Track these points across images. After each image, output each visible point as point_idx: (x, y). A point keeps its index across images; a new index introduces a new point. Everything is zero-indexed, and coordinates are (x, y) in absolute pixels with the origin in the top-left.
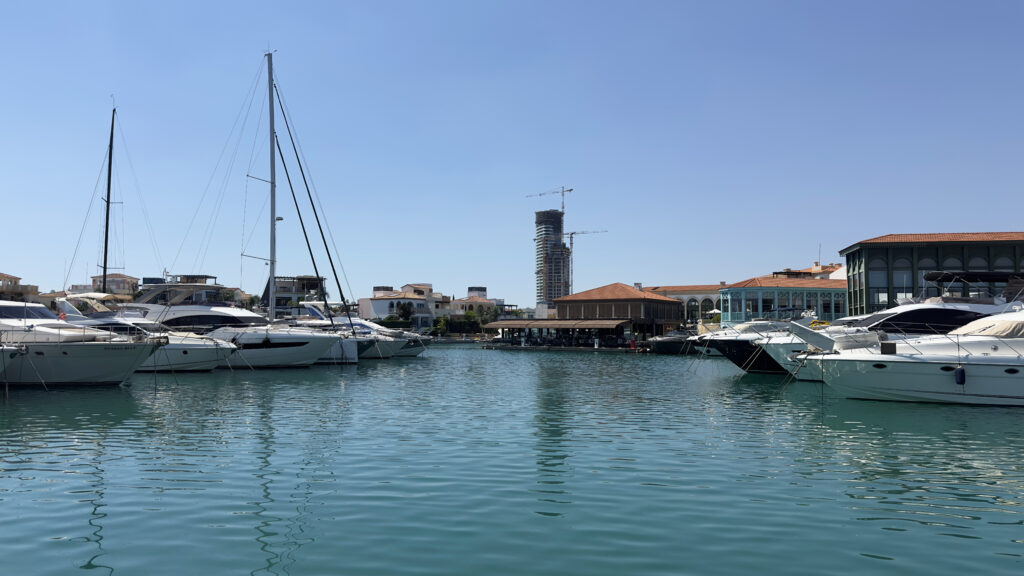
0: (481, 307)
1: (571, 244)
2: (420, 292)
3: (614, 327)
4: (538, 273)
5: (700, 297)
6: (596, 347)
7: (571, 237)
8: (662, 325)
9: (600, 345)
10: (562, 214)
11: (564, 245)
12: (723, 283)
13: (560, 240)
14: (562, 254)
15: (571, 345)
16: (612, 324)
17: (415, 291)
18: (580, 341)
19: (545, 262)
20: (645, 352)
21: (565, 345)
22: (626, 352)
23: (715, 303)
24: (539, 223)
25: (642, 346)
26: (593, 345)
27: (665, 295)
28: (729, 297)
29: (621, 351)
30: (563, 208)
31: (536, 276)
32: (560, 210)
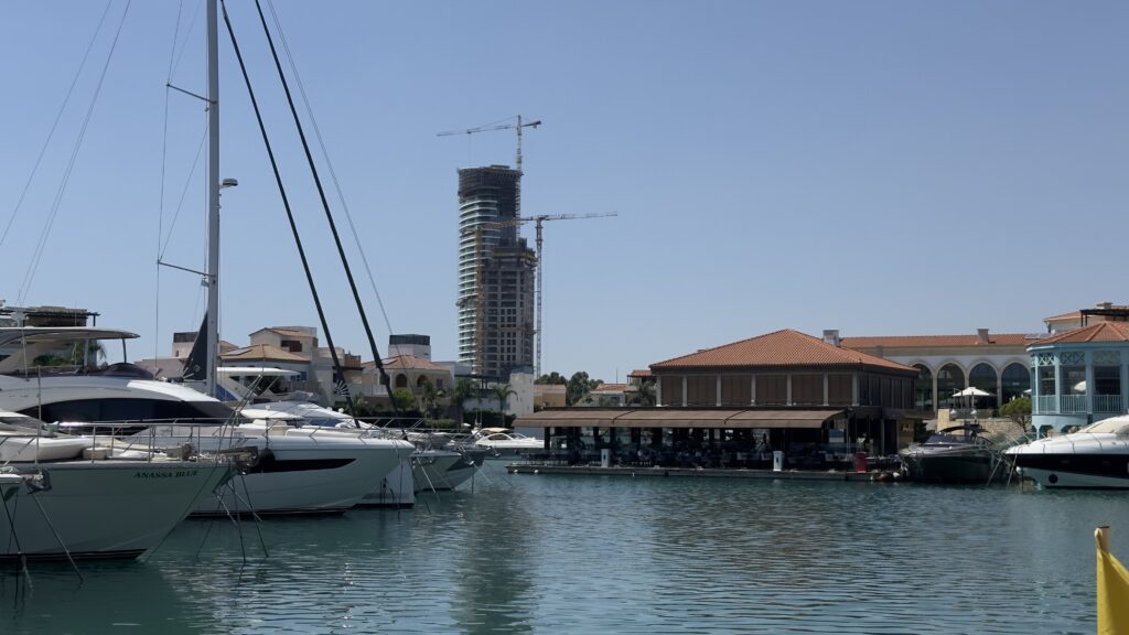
0: (421, 379)
1: (539, 241)
2: (295, 346)
3: (818, 425)
4: (463, 303)
5: (935, 363)
6: (777, 468)
7: (539, 228)
8: (894, 422)
9: (786, 465)
10: (516, 176)
11: (523, 243)
12: (983, 332)
13: (512, 231)
14: (519, 264)
15: (716, 464)
16: (812, 418)
17: (284, 344)
18: (739, 456)
19: (483, 281)
20: (889, 480)
21: (703, 465)
22: (847, 479)
23: (967, 375)
24: (466, 193)
25: (881, 466)
26: (770, 465)
27: (880, 355)
28: (1056, 362)
29: (833, 479)
30: (520, 162)
31: (458, 310)
32: (513, 167)
